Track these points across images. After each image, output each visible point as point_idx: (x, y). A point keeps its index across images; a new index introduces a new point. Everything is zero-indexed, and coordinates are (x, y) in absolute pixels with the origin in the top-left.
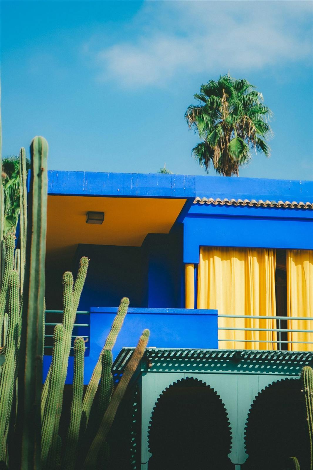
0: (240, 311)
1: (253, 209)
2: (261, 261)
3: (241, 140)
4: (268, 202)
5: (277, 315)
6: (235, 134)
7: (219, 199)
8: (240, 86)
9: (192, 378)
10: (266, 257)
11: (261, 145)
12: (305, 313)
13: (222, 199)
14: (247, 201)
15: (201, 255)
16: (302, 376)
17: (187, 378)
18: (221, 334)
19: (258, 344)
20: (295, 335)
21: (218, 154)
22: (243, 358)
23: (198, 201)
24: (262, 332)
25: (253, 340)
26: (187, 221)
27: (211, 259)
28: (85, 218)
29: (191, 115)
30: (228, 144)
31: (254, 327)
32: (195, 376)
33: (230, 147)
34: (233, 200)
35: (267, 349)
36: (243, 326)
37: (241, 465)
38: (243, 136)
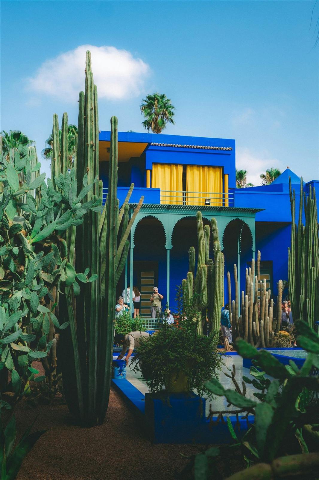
0: (168, 189)
1: (174, 148)
2: (177, 169)
3: (163, 119)
4: (180, 145)
5: (183, 191)
6: (160, 117)
7: (160, 144)
8: (163, 97)
9: (151, 215)
10: (179, 167)
11: (172, 121)
12: (194, 190)
13: (162, 143)
14: (171, 144)
15: (153, 166)
16: (197, 215)
17: (149, 215)
18: (161, 198)
19: (175, 202)
20: (189, 199)
21: (153, 125)
22: (171, 208)
23: (152, 144)
24: (177, 197)
25: (173, 200)
26: (147, 152)
27: (157, 168)
28: (106, 151)
29: (142, 108)
30: (158, 121)
31: (174, 195)
32: (152, 215)
33: (158, 122)
34: (166, 144)
35: (179, 204)
36: (169, 195)
37: (170, 250)
38: (163, 118)
